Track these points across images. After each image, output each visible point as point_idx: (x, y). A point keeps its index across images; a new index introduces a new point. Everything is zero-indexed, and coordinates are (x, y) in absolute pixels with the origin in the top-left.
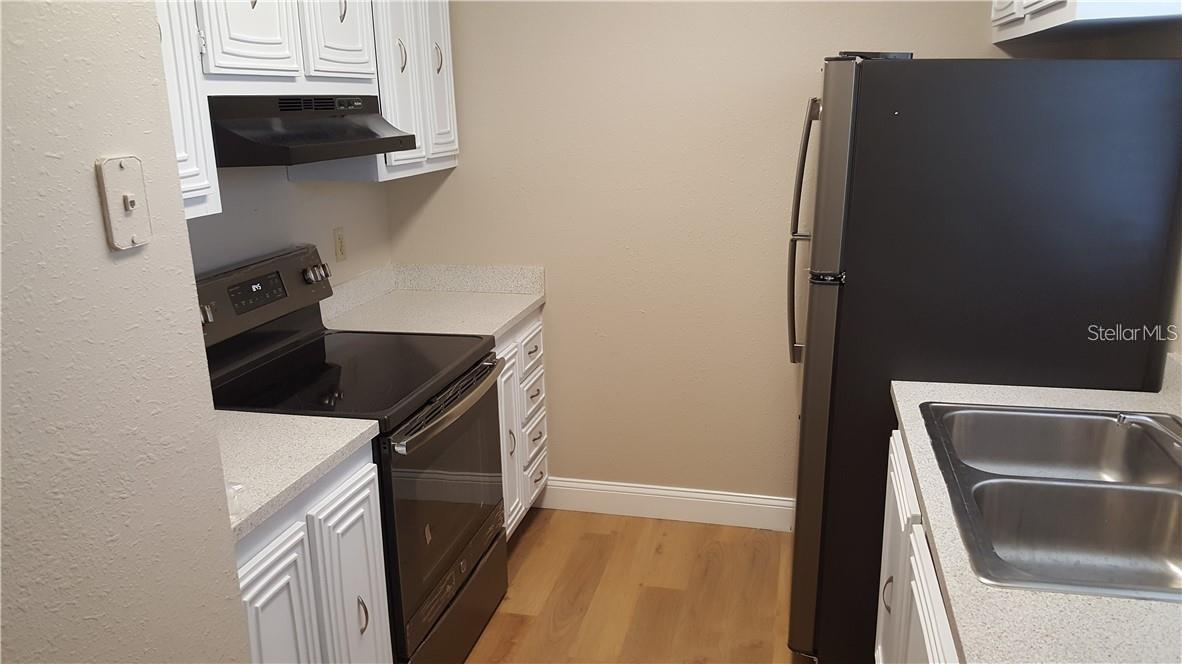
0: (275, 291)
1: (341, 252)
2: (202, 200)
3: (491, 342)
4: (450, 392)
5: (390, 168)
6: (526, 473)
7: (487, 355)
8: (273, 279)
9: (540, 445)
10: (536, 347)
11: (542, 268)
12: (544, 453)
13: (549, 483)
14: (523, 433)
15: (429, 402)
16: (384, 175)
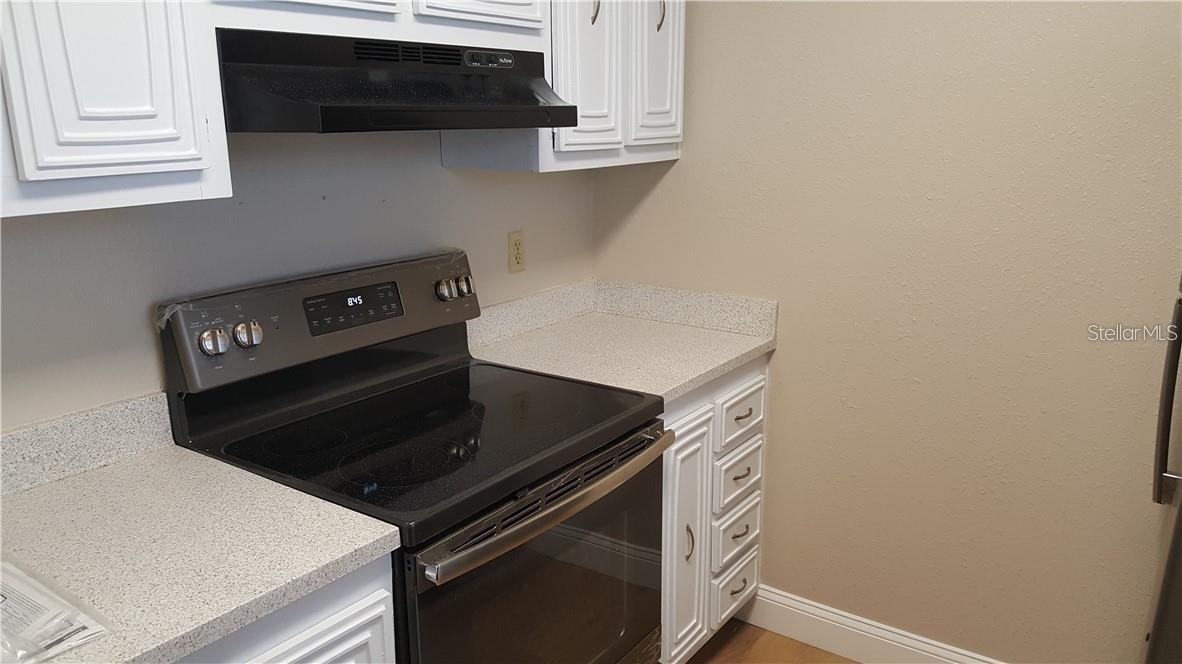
0: (385, 308)
1: (516, 260)
2: (194, 175)
3: (658, 404)
4: (561, 480)
5: (560, 155)
6: (715, 582)
7: (647, 424)
8: (385, 292)
9: (744, 544)
10: (751, 410)
11: (775, 302)
12: (752, 554)
13: (760, 592)
14: (713, 530)
15: (513, 497)
16: (548, 163)
